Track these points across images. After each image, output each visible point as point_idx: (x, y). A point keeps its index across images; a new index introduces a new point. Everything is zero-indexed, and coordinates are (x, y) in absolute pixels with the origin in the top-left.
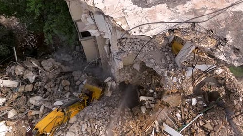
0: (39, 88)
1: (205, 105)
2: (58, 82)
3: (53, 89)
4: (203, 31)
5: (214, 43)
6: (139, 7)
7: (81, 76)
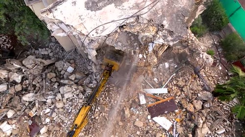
0: (27, 85)
1: (176, 66)
2: (44, 77)
3: (41, 84)
4: (145, 22)
5: (155, 30)
6: (92, 11)
7: (64, 65)
